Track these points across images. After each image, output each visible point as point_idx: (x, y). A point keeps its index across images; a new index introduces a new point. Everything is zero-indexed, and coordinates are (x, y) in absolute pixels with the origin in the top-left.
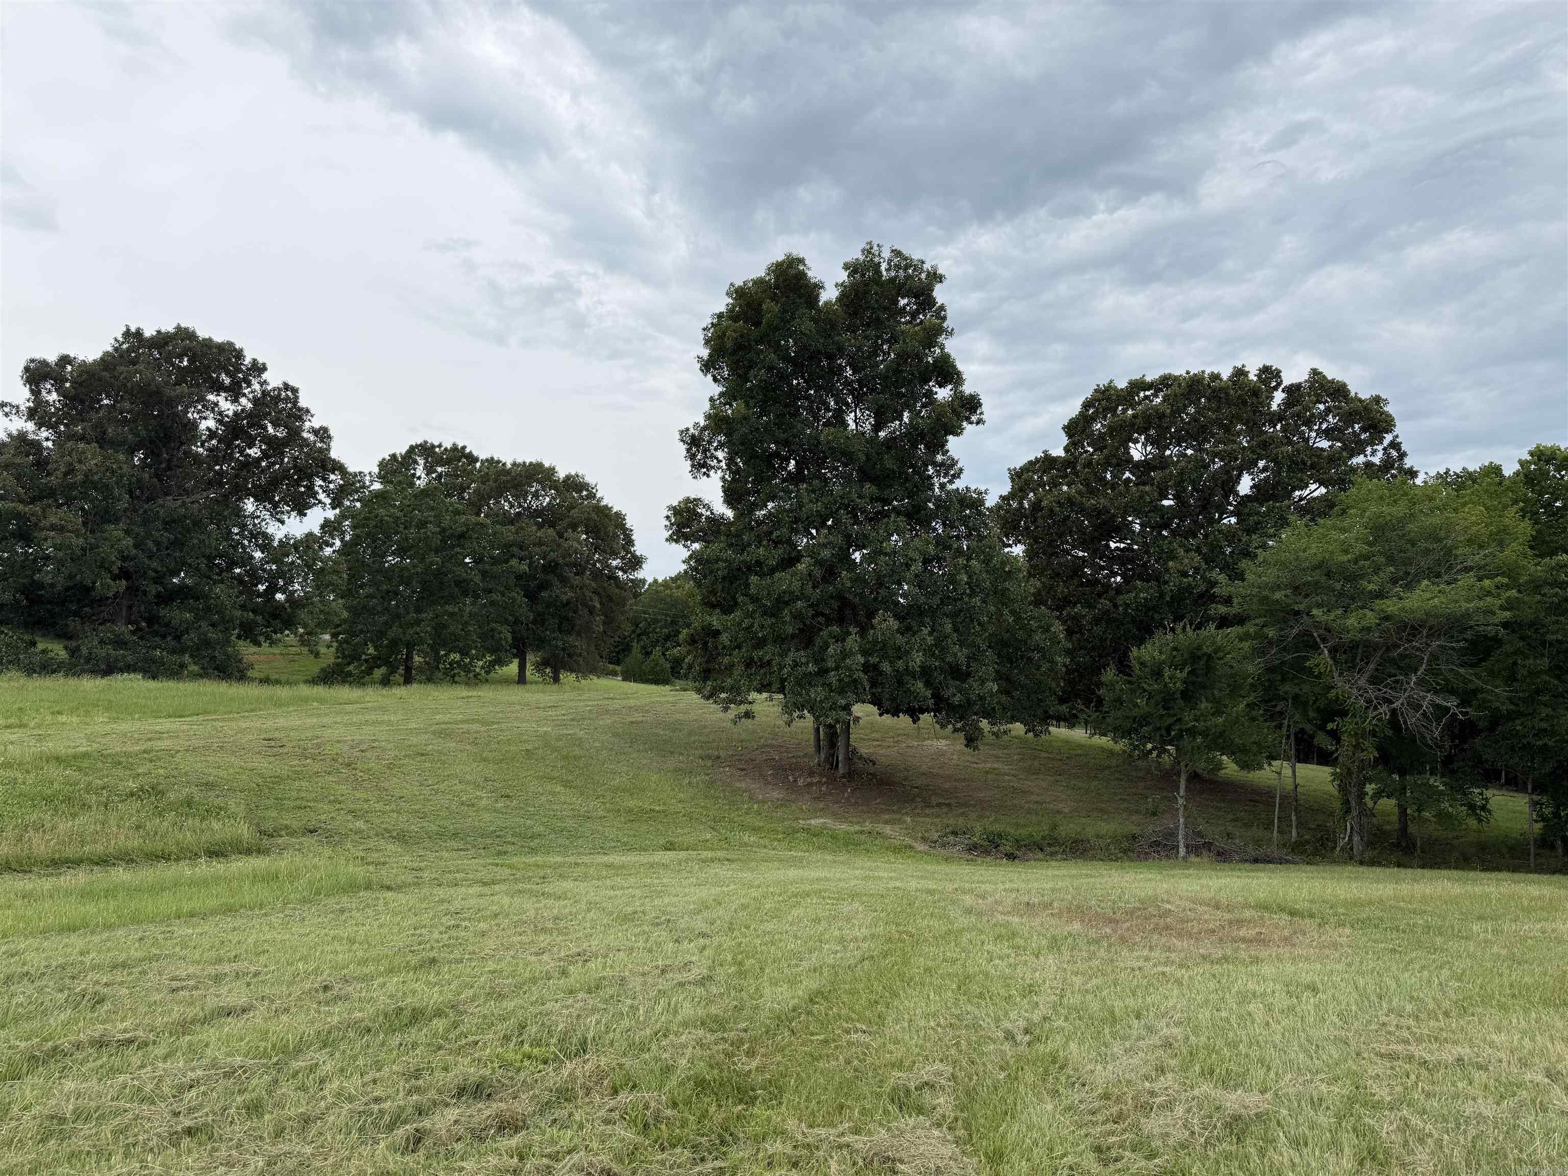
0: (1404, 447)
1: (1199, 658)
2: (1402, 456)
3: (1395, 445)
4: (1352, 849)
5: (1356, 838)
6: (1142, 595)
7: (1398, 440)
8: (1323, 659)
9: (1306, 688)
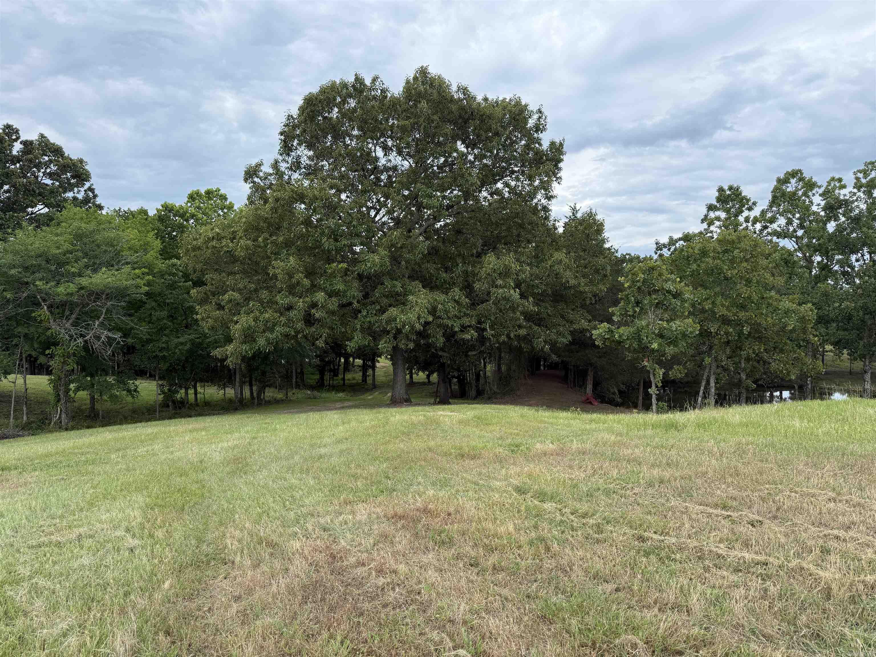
0: (96, 192)
2: (95, 196)
3: (91, 189)
4: (61, 422)
7: (93, 187)
8: (43, 311)
9: (32, 329)
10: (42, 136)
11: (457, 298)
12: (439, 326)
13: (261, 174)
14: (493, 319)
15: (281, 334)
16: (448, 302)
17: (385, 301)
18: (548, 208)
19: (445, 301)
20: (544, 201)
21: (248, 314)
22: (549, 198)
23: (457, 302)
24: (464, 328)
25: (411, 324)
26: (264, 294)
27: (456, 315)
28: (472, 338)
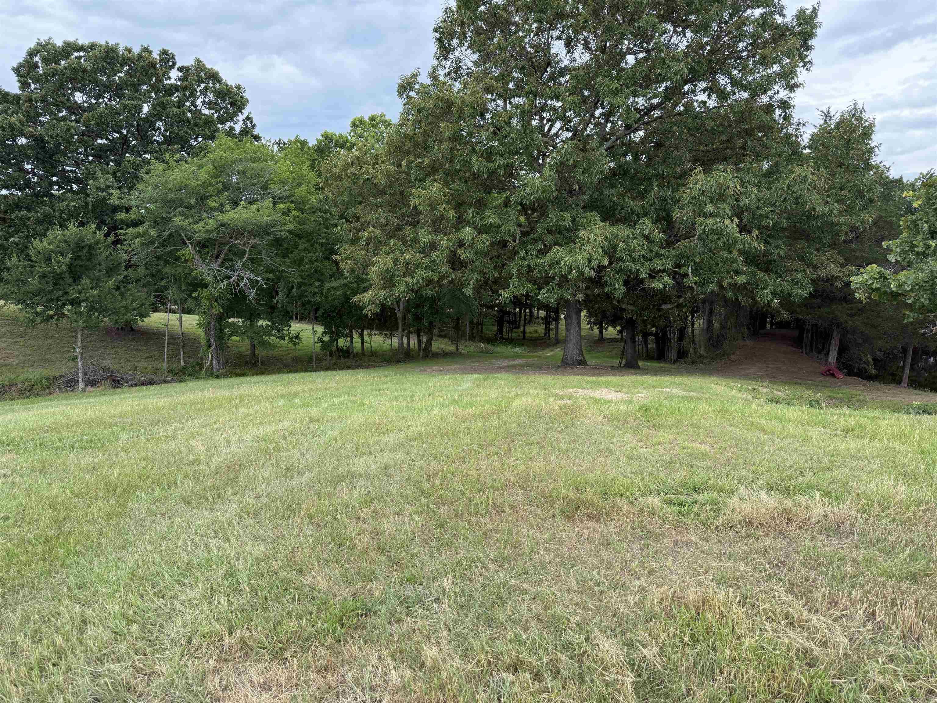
0: (255, 121)
1: (83, 248)
2: (253, 126)
3: (248, 118)
4: (212, 369)
5: (215, 362)
6: (72, 204)
7: (251, 116)
8: (189, 250)
9: (179, 270)
10: (198, 61)
11: (647, 232)
12: (619, 271)
13: (417, 86)
14: (697, 260)
15: (423, 279)
16: (633, 239)
17: (549, 239)
18: (789, 104)
19: (628, 237)
20: (783, 94)
21: (388, 254)
22: (792, 88)
23: (647, 237)
24: (653, 275)
25: (578, 268)
26: (408, 231)
27: (644, 257)
28: (665, 286)
